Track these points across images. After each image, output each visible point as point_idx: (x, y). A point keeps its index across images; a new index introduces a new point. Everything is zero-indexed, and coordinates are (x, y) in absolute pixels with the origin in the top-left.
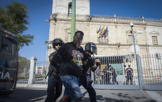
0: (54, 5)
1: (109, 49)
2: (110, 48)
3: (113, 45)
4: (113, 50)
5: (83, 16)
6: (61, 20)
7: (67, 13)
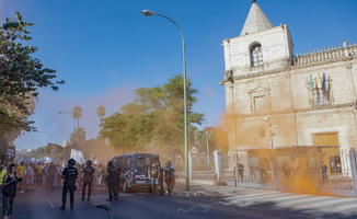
0: (226, 56)
1: (337, 116)
2: (338, 112)
3: (344, 106)
4: (346, 116)
5: (277, 61)
6: (240, 78)
7: (249, 63)
